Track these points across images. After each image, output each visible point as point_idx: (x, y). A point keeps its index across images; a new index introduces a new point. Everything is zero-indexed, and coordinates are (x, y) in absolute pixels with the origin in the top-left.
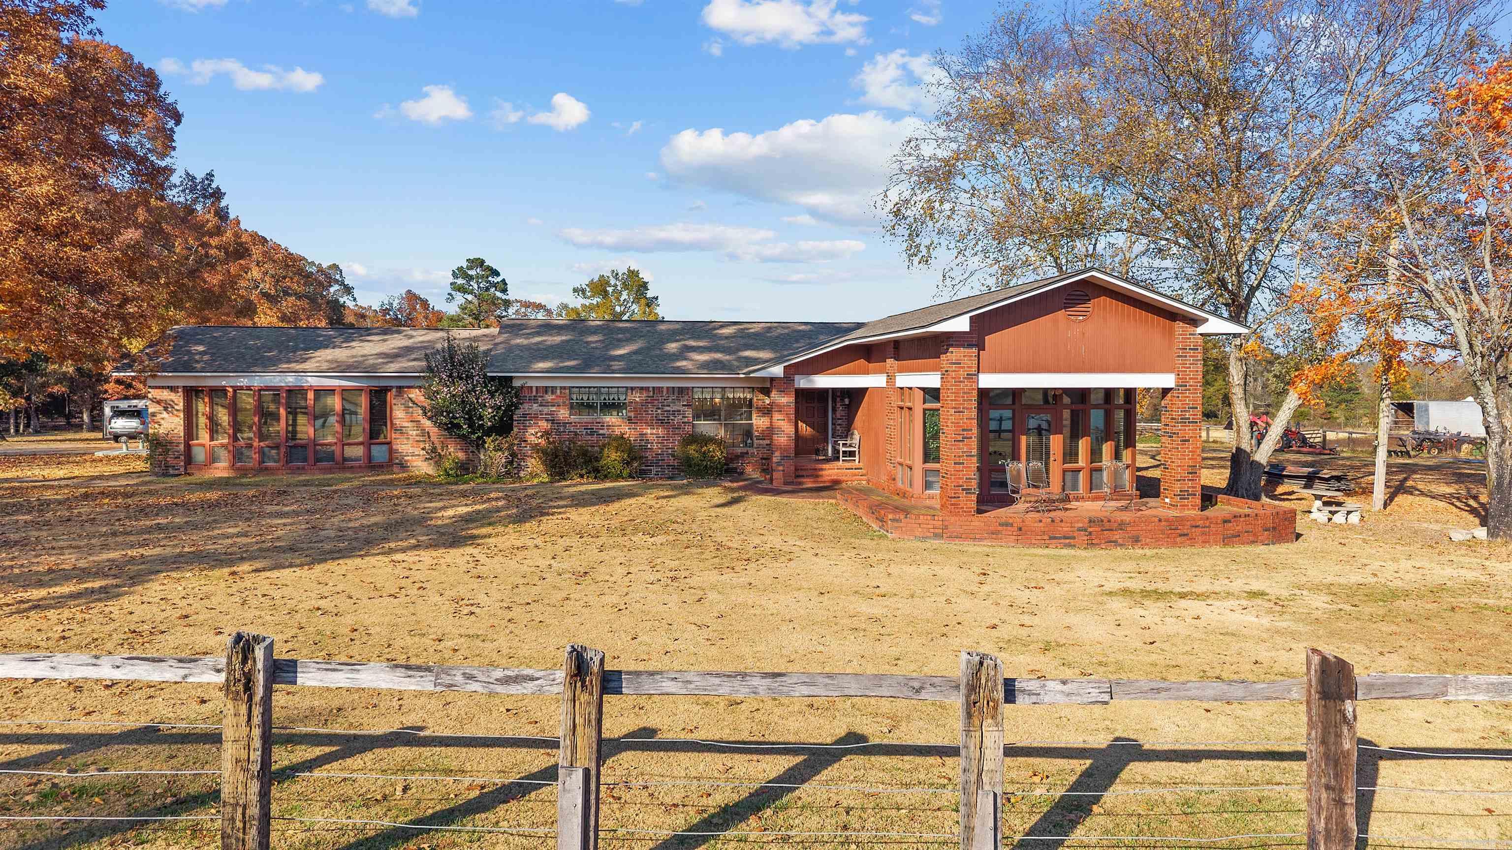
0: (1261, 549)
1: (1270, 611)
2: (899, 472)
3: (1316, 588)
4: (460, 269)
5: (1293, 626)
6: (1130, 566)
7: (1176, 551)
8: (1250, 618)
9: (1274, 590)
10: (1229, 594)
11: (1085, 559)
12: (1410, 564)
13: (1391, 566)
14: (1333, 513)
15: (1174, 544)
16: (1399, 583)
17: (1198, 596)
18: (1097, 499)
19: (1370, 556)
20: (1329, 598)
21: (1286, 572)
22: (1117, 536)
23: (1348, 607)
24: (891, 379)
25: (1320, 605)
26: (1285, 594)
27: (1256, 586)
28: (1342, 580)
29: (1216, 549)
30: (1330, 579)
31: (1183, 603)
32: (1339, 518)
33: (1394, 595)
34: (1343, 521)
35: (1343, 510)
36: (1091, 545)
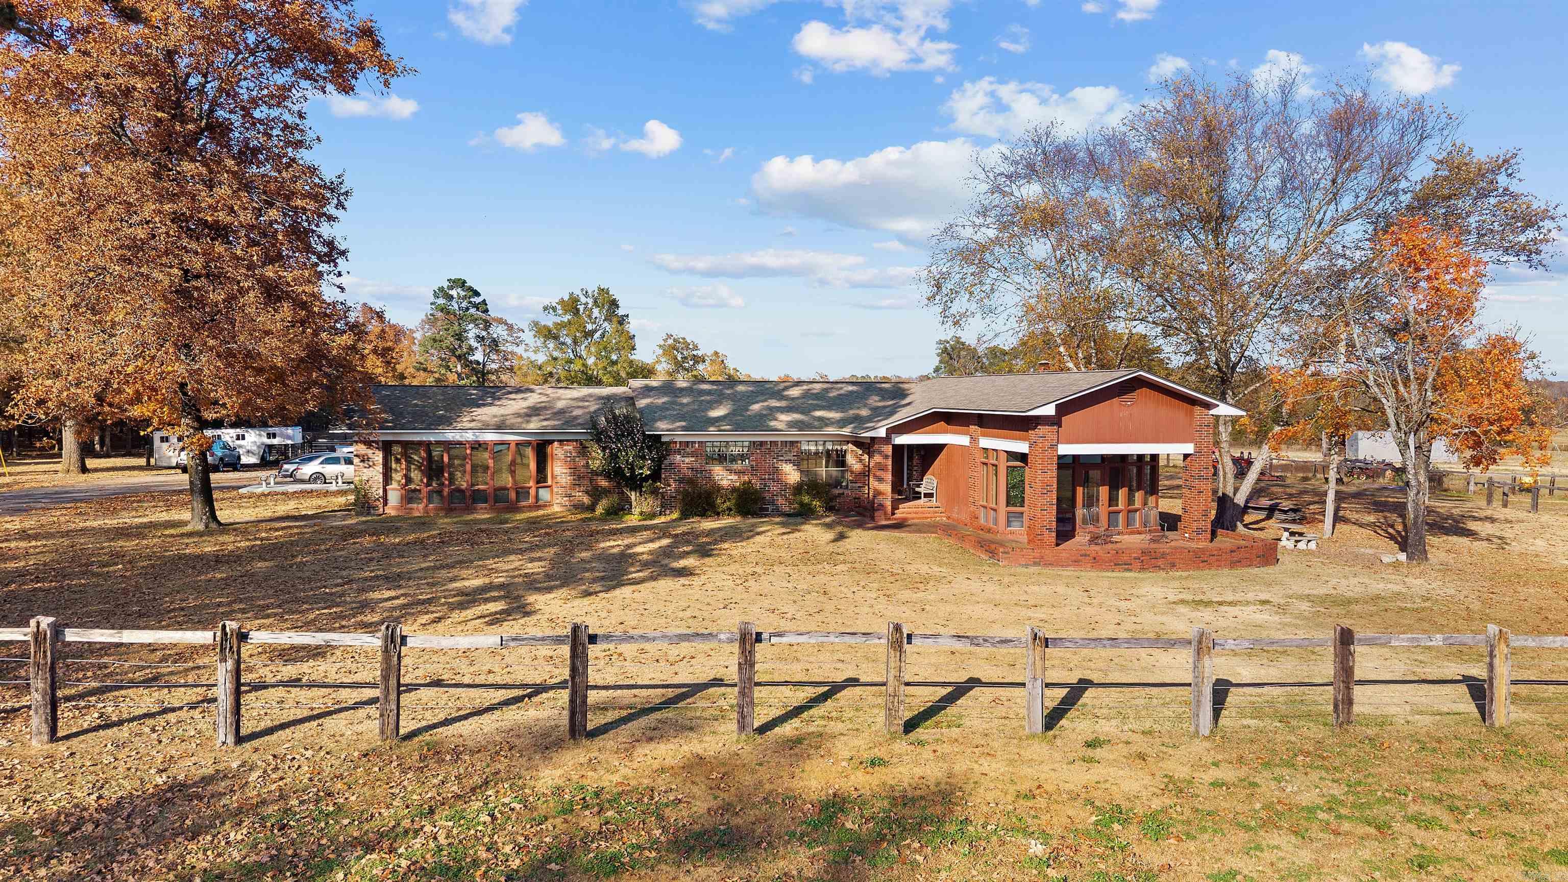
0: (1255, 571)
1: (1277, 613)
2: (982, 513)
3: (1301, 597)
4: (441, 289)
5: (1294, 621)
6: (1176, 584)
7: (1201, 573)
8: (1266, 617)
9: (1275, 600)
10: (1248, 603)
11: (1143, 579)
12: (1356, 580)
13: (1344, 582)
14: (1297, 541)
15: (1198, 568)
16: (1352, 594)
17: (1231, 604)
18: (1132, 533)
19: (1329, 575)
20: (1310, 604)
21: (1277, 587)
22: (1160, 563)
23: (1322, 610)
24: (974, 440)
25: (1304, 608)
26: (1282, 601)
27: (1263, 596)
28: (1315, 592)
29: (1226, 571)
30: (1307, 592)
31: (1224, 608)
32: (1302, 546)
33: (1349, 602)
34: (1305, 547)
35: (1305, 540)
36: (1142, 569)
